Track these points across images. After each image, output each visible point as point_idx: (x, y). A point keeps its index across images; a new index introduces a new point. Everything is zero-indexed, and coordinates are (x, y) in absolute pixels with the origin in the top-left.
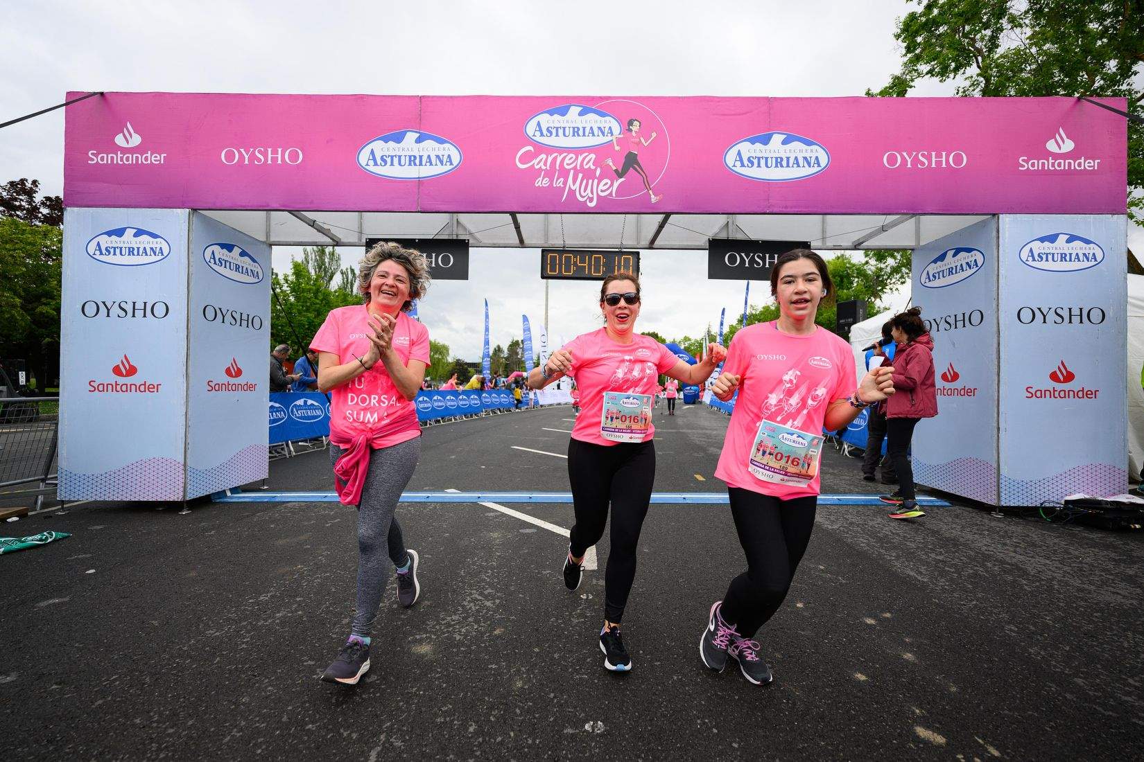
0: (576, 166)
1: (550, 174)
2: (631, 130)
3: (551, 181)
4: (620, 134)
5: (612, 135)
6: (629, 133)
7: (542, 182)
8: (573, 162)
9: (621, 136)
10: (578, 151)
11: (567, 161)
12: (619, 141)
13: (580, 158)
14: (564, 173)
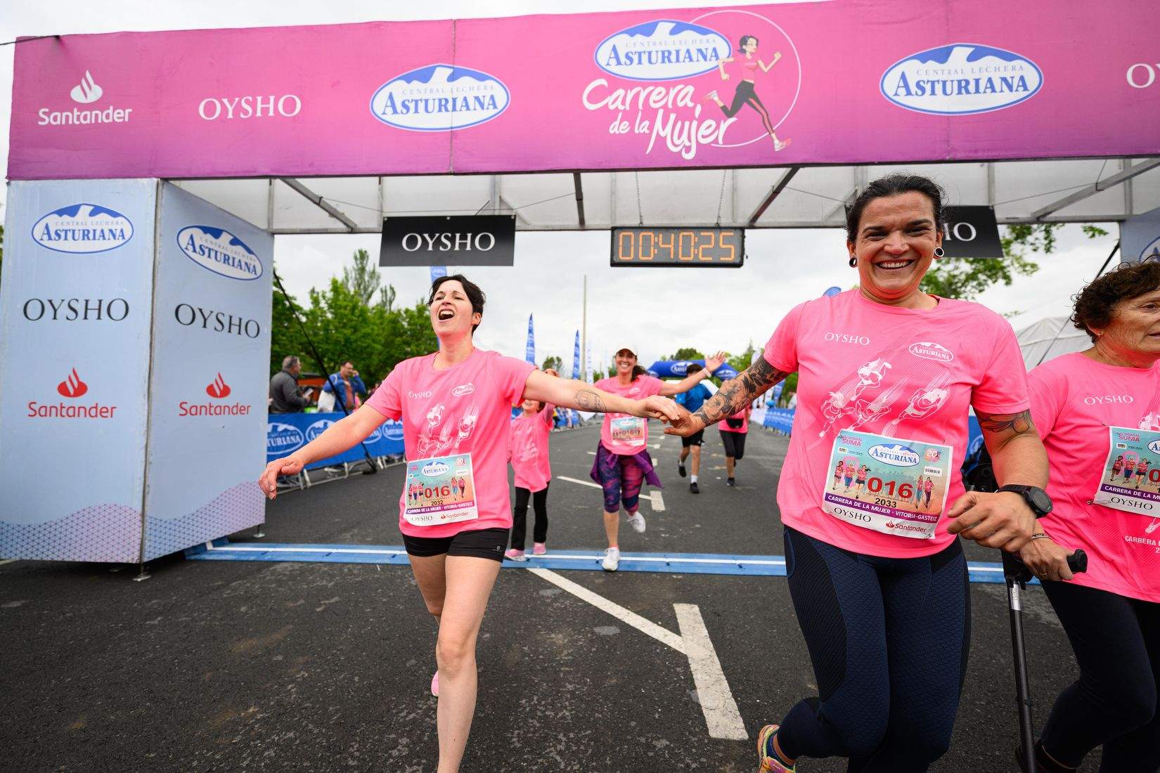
0: (667, 103)
1: (630, 116)
2: (744, 51)
3: (632, 125)
4: (728, 57)
5: (717, 58)
6: (741, 56)
7: (619, 128)
8: (661, 100)
9: (731, 59)
10: (668, 83)
11: (654, 97)
12: (727, 67)
13: (673, 92)
14: (650, 114)
